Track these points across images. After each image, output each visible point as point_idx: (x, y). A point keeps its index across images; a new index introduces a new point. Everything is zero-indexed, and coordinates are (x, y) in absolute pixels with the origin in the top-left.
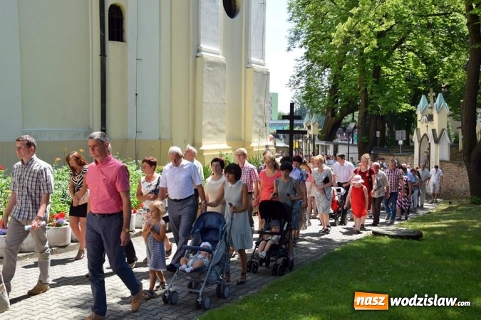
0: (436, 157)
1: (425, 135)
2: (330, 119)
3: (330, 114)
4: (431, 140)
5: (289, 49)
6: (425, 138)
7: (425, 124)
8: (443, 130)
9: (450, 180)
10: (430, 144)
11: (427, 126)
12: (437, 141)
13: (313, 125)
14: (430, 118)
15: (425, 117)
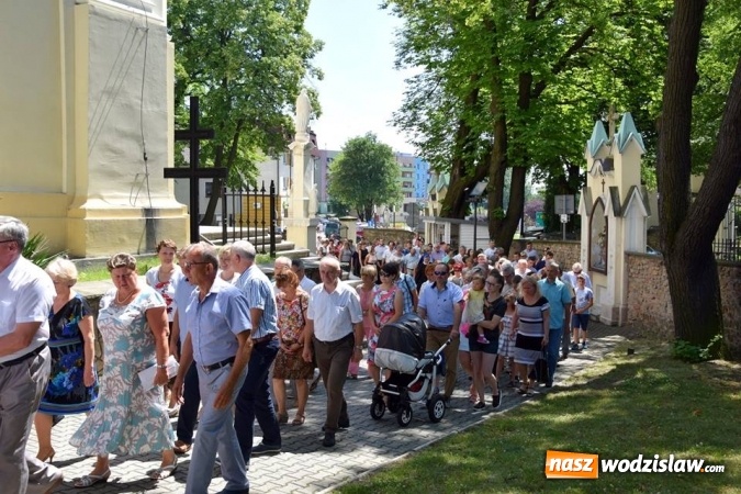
0: (618, 246)
1: (599, 200)
2: (457, 180)
3: (457, 171)
4: (609, 211)
5: (398, 64)
6: (599, 206)
7: (600, 179)
8: (633, 188)
9: (645, 295)
10: (606, 218)
11: (603, 183)
12: (619, 212)
13: (439, 192)
14: (608, 165)
15: (599, 164)
